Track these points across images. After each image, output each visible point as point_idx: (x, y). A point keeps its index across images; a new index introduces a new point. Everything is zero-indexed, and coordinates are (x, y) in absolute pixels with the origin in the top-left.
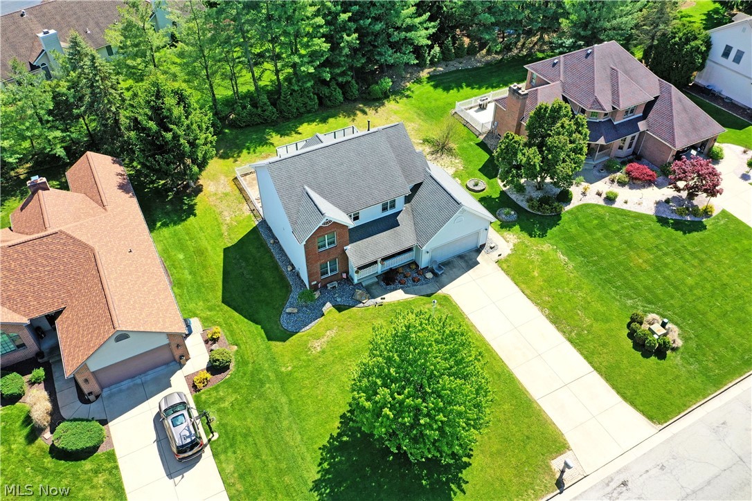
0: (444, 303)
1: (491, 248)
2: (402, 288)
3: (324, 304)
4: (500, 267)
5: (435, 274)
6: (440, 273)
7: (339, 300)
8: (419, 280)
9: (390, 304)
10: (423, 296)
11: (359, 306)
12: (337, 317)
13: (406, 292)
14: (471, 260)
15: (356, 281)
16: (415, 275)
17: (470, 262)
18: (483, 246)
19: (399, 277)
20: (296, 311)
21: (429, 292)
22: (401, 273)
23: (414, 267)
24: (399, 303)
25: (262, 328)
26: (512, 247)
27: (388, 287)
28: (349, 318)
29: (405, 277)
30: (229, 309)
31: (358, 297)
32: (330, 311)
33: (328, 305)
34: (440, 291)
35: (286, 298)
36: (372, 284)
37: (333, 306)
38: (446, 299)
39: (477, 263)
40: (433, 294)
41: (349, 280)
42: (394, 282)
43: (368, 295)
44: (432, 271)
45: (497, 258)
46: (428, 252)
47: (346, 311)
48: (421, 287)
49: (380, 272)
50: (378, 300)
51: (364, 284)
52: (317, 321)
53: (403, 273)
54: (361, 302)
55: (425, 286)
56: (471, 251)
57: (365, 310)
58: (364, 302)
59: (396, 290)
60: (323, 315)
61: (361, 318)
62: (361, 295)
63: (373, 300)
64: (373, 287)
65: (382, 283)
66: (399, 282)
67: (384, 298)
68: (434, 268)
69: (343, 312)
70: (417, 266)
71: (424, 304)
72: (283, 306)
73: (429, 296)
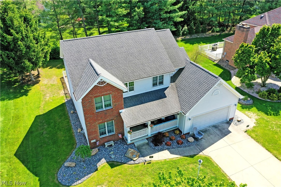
0: (206, 163)
1: (239, 121)
2: (168, 149)
3: (100, 160)
4: (249, 135)
5: (196, 139)
6: (200, 138)
7: (113, 157)
8: (182, 143)
9: (157, 163)
10: (187, 156)
11: (129, 163)
12: (108, 172)
13: (172, 153)
14: (224, 129)
15: (129, 142)
16: (179, 139)
17: (224, 131)
18: (231, 120)
19: (166, 140)
20: (73, 165)
21: (192, 153)
22: (167, 137)
23: (178, 132)
24: (166, 162)
25: (39, 180)
26: (255, 121)
27: (157, 148)
28: (120, 174)
29: (171, 140)
30: (18, 161)
31: (130, 155)
32: (104, 166)
33: (103, 160)
34: (201, 153)
35: (69, 154)
36: (143, 145)
37: (107, 162)
38: (208, 160)
39: (230, 132)
40: (195, 155)
41: (124, 140)
42: (161, 143)
43: (139, 154)
44: (193, 136)
45: (246, 128)
46: (190, 119)
47: (117, 168)
48: (185, 149)
49: (150, 135)
50: (147, 158)
51: (136, 145)
52: (90, 175)
53: (169, 137)
54: (132, 160)
55: (188, 148)
56: (222, 122)
57: (135, 167)
58: (135, 159)
59: (163, 150)
60: (97, 170)
61: (131, 174)
62: (133, 153)
63: (142, 158)
64: (144, 147)
65: (152, 144)
66: (166, 144)
67: (152, 157)
68: (195, 134)
69: (115, 168)
70: (181, 132)
71: (188, 164)
72: (65, 160)
73: (192, 156)
